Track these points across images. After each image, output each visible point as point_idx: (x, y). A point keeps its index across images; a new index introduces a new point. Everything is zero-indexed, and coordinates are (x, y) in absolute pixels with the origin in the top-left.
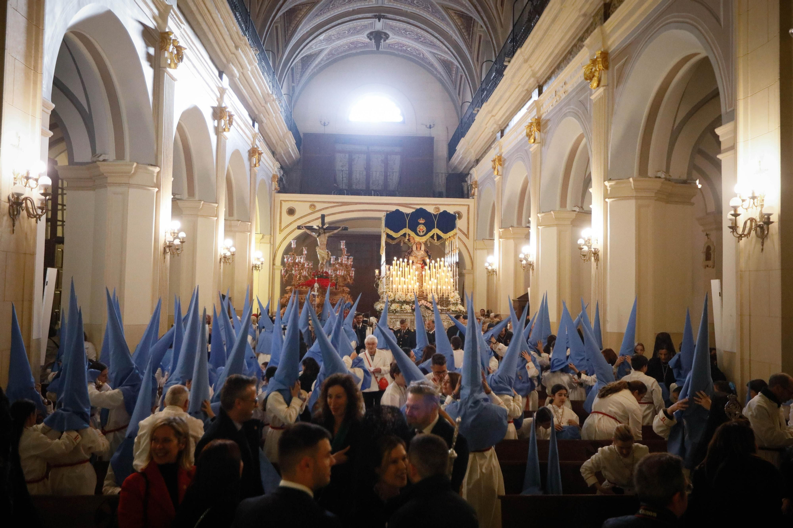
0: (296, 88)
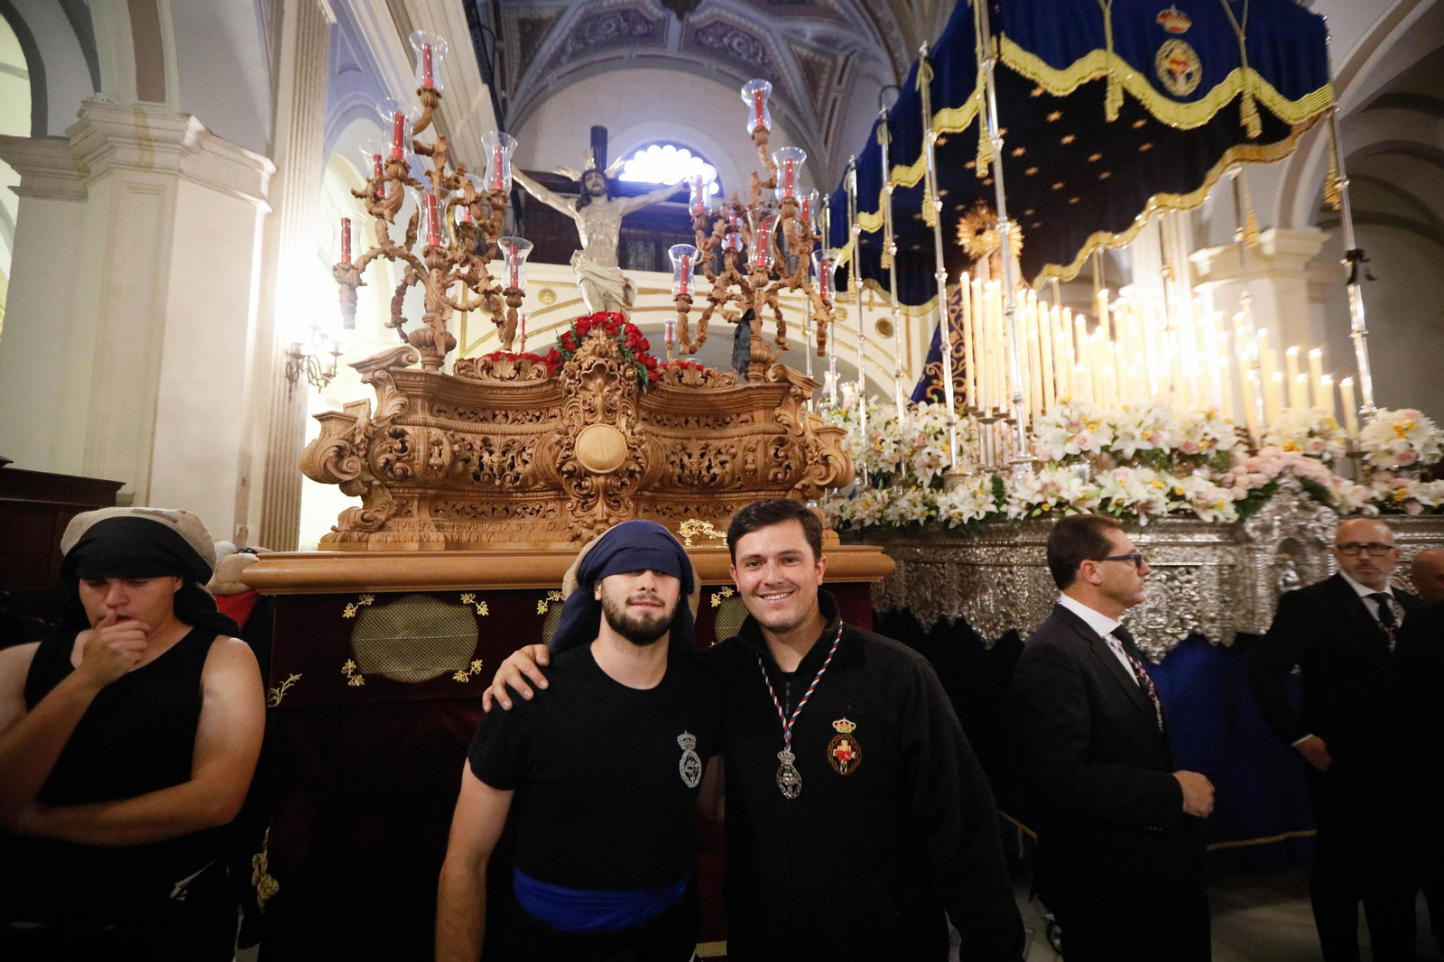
0: (509, 102)
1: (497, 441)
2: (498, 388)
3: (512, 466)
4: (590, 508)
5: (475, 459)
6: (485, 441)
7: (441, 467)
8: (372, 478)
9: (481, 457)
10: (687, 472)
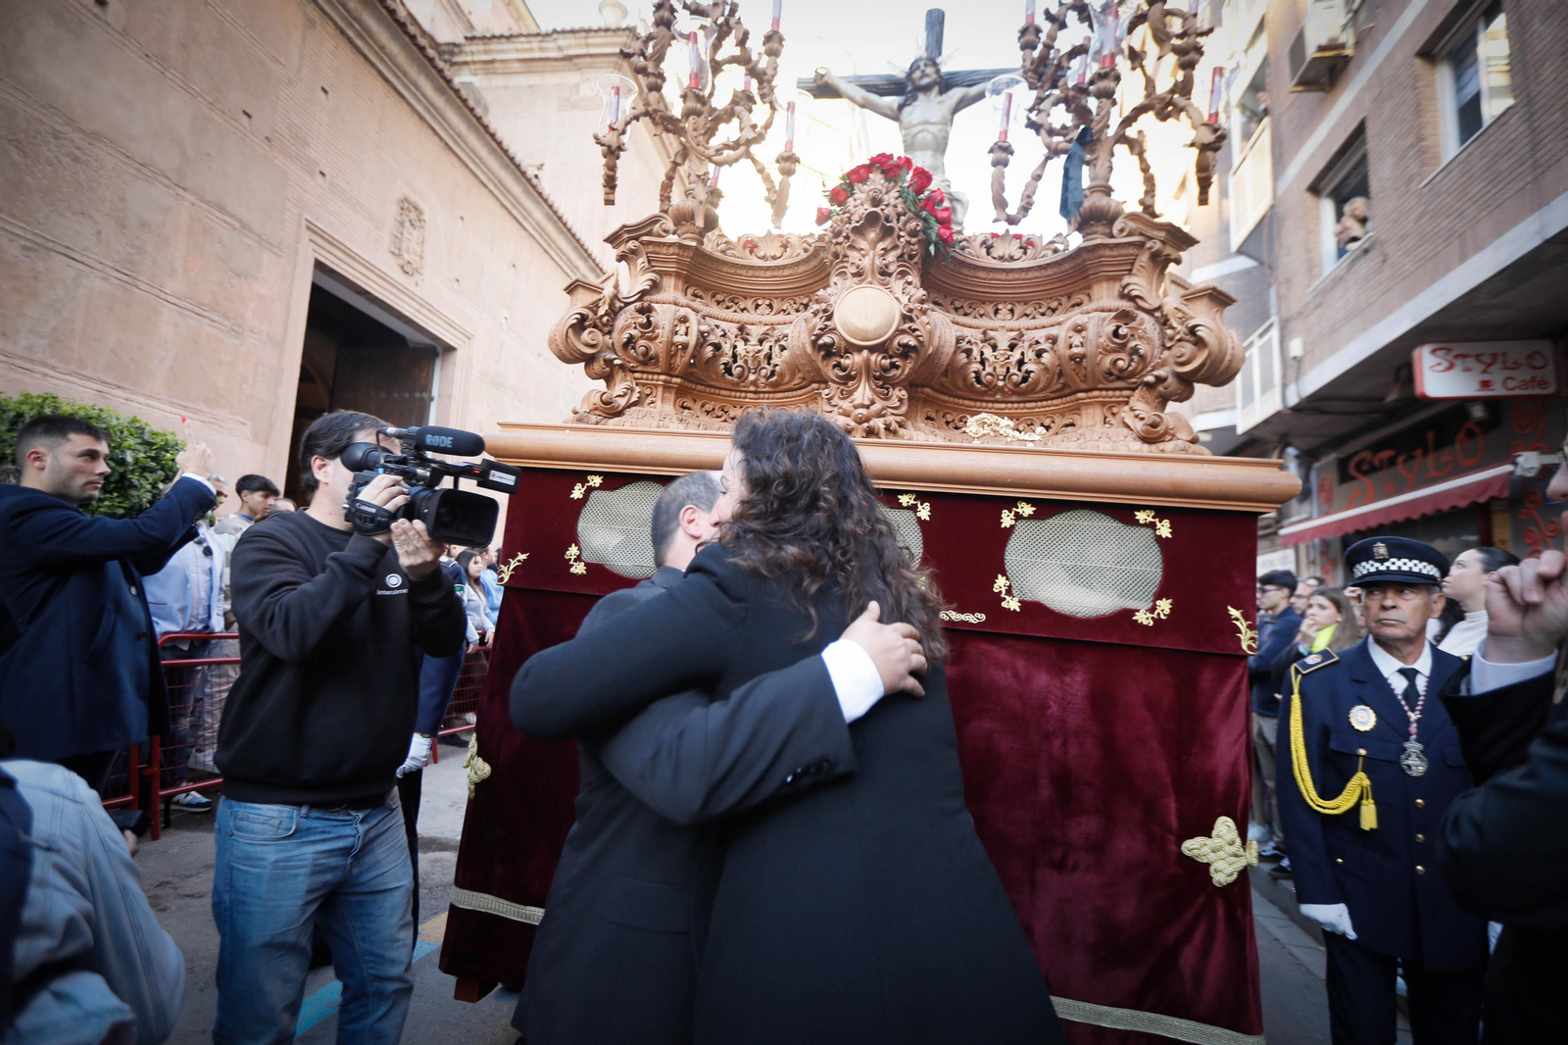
1: (756, 332)
2: (761, 268)
3: (769, 357)
4: (851, 393)
5: (727, 348)
6: (741, 329)
7: (685, 346)
8: (614, 356)
9: (735, 347)
10: (989, 369)
